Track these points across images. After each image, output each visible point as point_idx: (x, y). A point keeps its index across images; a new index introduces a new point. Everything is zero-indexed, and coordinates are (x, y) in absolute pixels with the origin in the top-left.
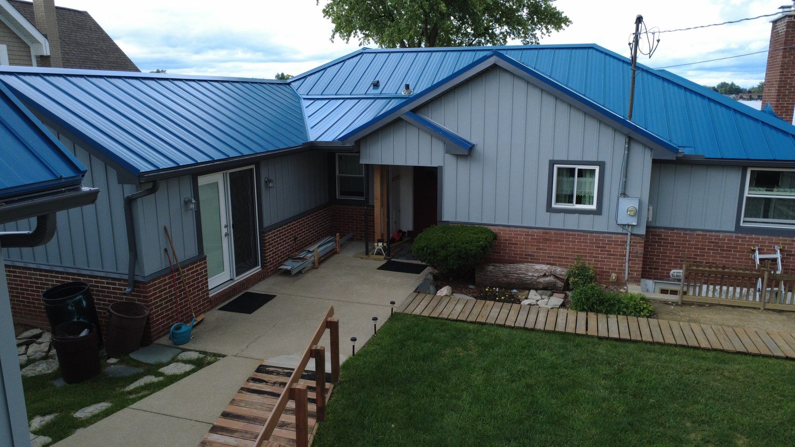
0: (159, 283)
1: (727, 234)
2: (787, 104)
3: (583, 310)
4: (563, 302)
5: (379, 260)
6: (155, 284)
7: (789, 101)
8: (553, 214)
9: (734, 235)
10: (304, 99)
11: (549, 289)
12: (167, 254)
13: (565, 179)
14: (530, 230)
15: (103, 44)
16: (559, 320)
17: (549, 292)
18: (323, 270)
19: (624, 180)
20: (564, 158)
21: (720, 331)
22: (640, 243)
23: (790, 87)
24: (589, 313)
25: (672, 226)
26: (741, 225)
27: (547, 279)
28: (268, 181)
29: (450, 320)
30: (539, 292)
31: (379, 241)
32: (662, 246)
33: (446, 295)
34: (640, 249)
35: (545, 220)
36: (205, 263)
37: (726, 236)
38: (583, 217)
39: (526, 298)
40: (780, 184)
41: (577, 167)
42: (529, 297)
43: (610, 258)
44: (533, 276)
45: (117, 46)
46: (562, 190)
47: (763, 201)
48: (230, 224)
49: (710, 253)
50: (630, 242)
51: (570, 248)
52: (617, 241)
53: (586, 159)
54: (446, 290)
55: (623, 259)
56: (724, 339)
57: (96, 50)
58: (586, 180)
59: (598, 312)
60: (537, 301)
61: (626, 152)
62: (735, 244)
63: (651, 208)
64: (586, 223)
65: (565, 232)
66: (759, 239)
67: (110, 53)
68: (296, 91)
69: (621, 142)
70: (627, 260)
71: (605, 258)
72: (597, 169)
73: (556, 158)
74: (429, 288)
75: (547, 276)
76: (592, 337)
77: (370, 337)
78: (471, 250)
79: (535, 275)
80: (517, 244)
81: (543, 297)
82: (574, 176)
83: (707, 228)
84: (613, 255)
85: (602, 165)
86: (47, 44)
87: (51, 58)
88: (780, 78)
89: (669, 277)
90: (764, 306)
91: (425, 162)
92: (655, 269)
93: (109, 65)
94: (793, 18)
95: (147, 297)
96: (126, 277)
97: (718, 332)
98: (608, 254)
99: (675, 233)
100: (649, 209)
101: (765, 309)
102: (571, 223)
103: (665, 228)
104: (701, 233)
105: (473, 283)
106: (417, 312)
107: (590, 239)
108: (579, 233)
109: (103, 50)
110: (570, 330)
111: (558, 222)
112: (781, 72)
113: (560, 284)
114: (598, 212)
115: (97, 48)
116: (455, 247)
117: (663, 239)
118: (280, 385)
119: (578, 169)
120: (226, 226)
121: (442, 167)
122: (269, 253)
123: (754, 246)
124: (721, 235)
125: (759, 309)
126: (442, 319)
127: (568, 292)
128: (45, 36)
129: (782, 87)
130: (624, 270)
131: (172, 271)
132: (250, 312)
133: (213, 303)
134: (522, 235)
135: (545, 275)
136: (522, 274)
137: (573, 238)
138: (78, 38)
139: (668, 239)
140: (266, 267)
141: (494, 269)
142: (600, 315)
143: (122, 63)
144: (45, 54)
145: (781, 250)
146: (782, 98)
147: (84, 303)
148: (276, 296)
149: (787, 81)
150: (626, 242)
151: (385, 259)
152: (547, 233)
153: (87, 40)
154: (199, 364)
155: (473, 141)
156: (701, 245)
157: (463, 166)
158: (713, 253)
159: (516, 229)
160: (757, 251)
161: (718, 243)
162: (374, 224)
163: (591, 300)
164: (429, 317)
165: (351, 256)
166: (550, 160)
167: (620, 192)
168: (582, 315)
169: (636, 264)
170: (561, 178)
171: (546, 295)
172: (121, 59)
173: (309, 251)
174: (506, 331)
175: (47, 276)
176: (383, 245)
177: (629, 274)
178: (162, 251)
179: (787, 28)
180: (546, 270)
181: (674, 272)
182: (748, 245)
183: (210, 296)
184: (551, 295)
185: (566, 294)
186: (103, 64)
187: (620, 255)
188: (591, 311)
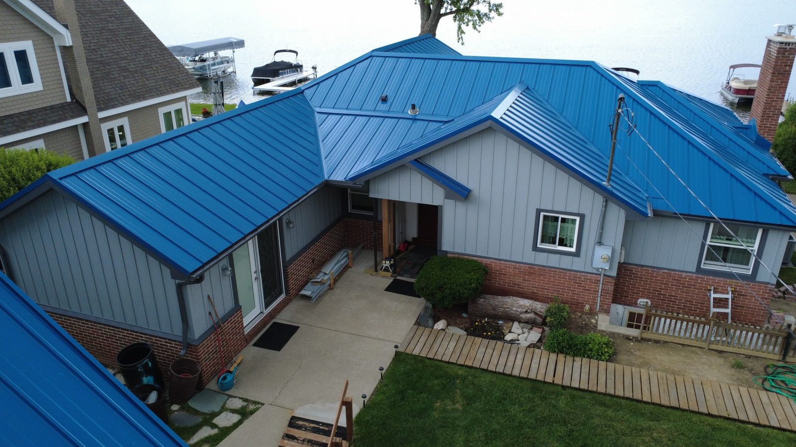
0: (206, 342)
1: (688, 274)
2: (770, 125)
3: (554, 352)
4: (540, 337)
5: (386, 277)
6: (204, 344)
7: (772, 122)
8: (538, 253)
9: (694, 275)
10: (318, 112)
11: (531, 324)
12: (211, 316)
13: (550, 223)
14: (518, 265)
15: (116, 8)
16: (533, 364)
17: (530, 326)
18: (337, 291)
19: (601, 231)
20: (550, 208)
21: (663, 380)
22: (611, 282)
23: (774, 109)
24: (559, 355)
25: (642, 263)
26: (702, 267)
27: (529, 315)
28: (289, 223)
29: (443, 361)
30: (522, 325)
31: (386, 259)
32: (633, 279)
33: (441, 330)
34: (611, 288)
35: (530, 257)
36: (241, 311)
37: (688, 276)
38: (563, 257)
39: (510, 332)
40: (739, 234)
41: (561, 216)
42: (512, 331)
43: (585, 293)
44: (517, 311)
45: (129, 8)
46: (547, 232)
47: (723, 249)
48: (258, 269)
49: (673, 288)
50: (603, 281)
51: (552, 282)
52: (592, 280)
53: (568, 210)
54: (442, 325)
55: (596, 294)
56: (664, 390)
57: (110, 17)
58: (568, 225)
59: (567, 354)
60: (519, 335)
61: (604, 209)
62: (694, 282)
63: (623, 252)
64: (566, 263)
65: (548, 269)
66: (715, 280)
67: (125, 18)
68: (309, 101)
69: (599, 199)
70: (599, 295)
71: (580, 292)
72: (578, 219)
73: (542, 208)
74: (428, 321)
75: (529, 313)
76: (558, 385)
77: (377, 382)
78: (464, 293)
79: (518, 310)
80: (506, 275)
81: (525, 330)
82: (558, 221)
83: (672, 267)
84: (587, 290)
85: (582, 217)
86: (69, 34)
87: (74, 48)
88: (766, 100)
89: (637, 304)
90: (708, 346)
91: (427, 201)
92: (625, 297)
93: (124, 32)
94: (784, 45)
95: (198, 356)
96: (181, 340)
97: (661, 380)
98: (583, 289)
99: (644, 270)
100: (621, 253)
101: (709, 349)
102: (553, 261)
103: (636, 265)
104: (666, 271)
105: (466, 312)
106: (416, 352)
107: (569, 276)
108: (560, 270)
109: (117, 16)
110: (540, 378)
111: (541, 259)
112: (767, 95)
113: (539, 320)
114: (577, 254)
115: (111, 14)
116: (451, 288)
117: (633, 274)
118: (308, 444)
119: (562, 218)
120: (256, 272)
121: (441, 206)
122: (291, 282)
123: (711, 285)
124: (684, 274)
125: (704, 348)
126: (437, 360)
127: (545, 328)
128: (66, 26)
129: (767, 109)
130: (597, 303)
131: (216, 328)
132: (279, 349)
133: (247, 339)
134: (511, 268)
135: (526, 312)
136: (508, 308)
137: (554, 274)
138: (92, 6)
139: (638, 274)
140: (289, 293)
141: (484, 302)
142: (568, 357)
143: (136, 28)
144: (68, 45)
145: (732, 291)
146: (766, 119)
147: (150, 364)
148: (299, 327)
149: (772, 104)
150: (599, 281)
151: (392, 276)
152: (532, 268)
153: (100, 6)
154: (244, 414)
155: (470, 187)
156: (666, 281)
157: (461, 207)
158: (675, 288)
159: (505, 263)
160: (712, 292)
161: (680, 280)
162: (382, 236)
163: (561, 344)
164: (426, 357)
165: (361, 271)
166: (537, 209)
167: (596, 242)
168: (553, 356)
169: (607, 299)
170: (547, 222)
171: (526, 328)
172: (135, 23)
173: (325, 273)
174: (488, 377)
175: (115, 330)
176: (390, 262)
177: (600, 306)
178: (207, 314)
179: (777, 54)
180: (528, 306)
181: (641, 302)
182: (706, 284)
183: (245, 334)
184: (531, 329)
185: (543, 328)
186: (119, 33)
187: (594, 291)
188: (562, 353)
